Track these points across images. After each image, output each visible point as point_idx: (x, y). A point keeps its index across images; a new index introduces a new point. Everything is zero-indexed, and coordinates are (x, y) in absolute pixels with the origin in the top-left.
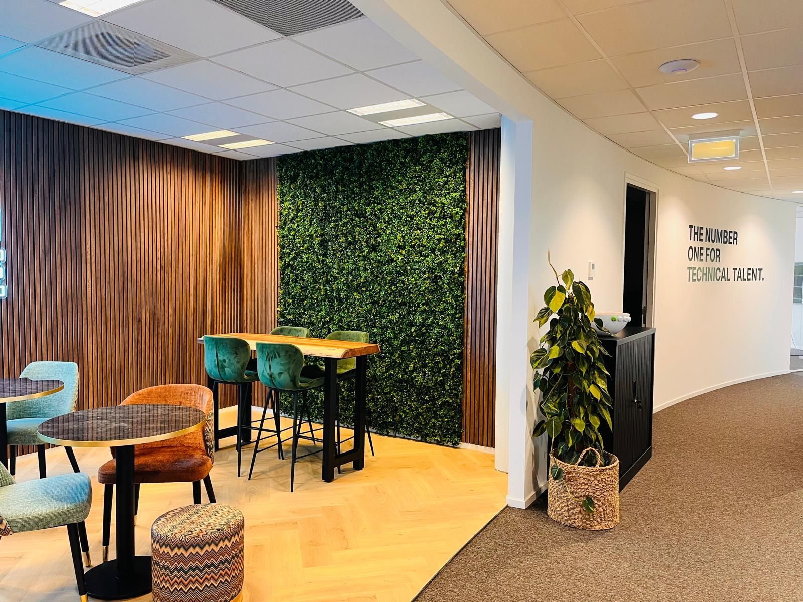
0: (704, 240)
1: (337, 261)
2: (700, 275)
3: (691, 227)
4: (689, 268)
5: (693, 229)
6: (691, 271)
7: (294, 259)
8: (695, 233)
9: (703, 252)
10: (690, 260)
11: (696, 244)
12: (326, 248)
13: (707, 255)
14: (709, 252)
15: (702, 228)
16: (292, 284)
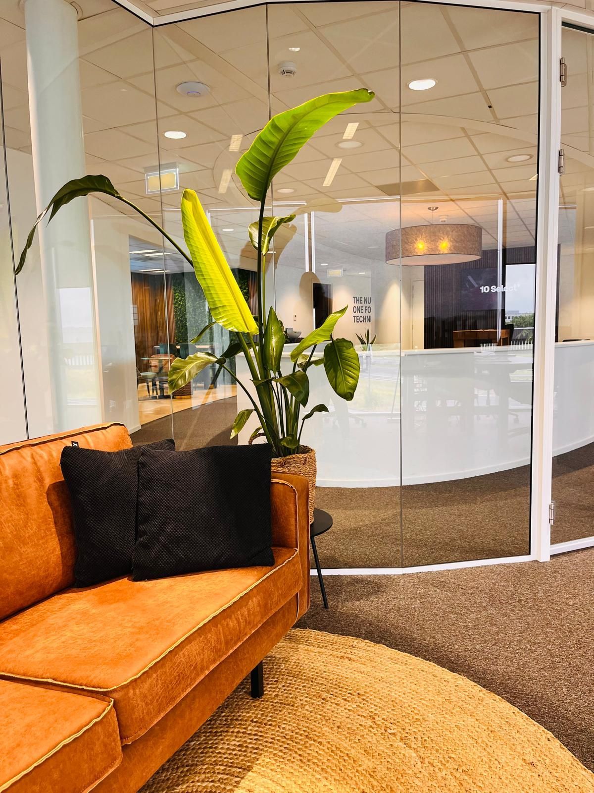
0: (363, 303)
1: (200, 317)
2: (362, 319)
3: (354, 298)
4: (354, 317)
5: (355, 299)
6: (356, 318)
7: (181, 317)
8: (357, 300)
9: (364, 308)
10: (355, 312)
11: (358, 305)
12: (195, 312)
13: (366, 310)
14: (367, 308)
15: (361, 298)
16: (181, 328)
